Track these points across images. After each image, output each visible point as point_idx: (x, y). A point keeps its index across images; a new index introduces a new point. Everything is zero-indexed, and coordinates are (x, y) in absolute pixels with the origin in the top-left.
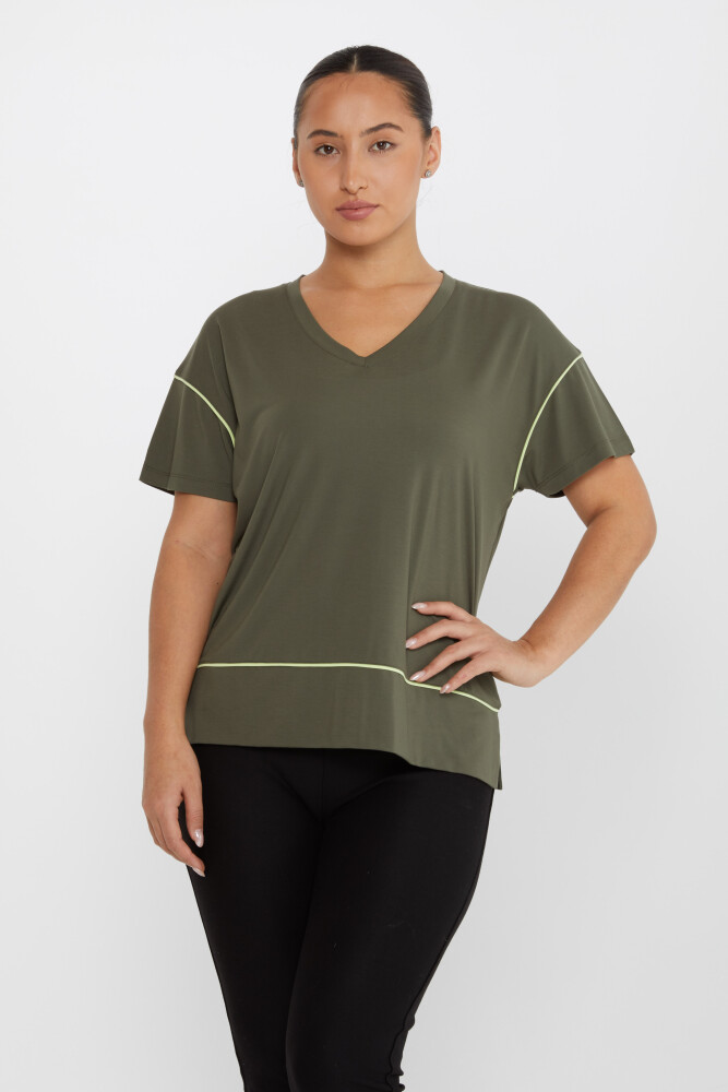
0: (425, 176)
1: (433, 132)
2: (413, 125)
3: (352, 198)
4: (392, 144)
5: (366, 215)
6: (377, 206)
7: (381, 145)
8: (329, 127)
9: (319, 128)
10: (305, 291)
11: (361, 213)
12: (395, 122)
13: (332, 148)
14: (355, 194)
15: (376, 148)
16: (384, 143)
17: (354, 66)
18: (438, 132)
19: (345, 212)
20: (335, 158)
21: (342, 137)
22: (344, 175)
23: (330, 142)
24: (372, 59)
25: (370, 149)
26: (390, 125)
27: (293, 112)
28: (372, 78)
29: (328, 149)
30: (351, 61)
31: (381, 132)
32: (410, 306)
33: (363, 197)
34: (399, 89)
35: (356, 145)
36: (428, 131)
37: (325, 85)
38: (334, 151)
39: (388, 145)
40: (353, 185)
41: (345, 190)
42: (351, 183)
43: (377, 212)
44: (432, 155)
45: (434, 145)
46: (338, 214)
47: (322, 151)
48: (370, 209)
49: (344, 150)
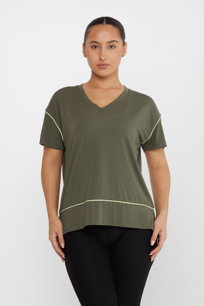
0: (122, 56)
1: (125, 44)
2: (120, 41)
3: (102, 62)
4: (114, 46)
5: (106, 68)
6: (109, 65)
7: (111, 47)
8: (97, 40)
9: (93, 40)
10: (84, 87)
11: (104, 67)
12: (116, 40)
13: (97, 47)
14: (103, 61)
15: (110, 47)
16: (112, 46)
17: (104, 23)
18: (127, 44)
19: (100, 66)
20: (97, 50)
21: (100, 43)
22: (100, 55)
23: (96, 45)
24: (110, 21)
25: (108, 48)
26: (115, 41)
27: (84, 35)
28: (110, 27)
29: (95, 47)
30: (103, 21)
31: (112, 43)
32: (116, 94)
33: (105, 62)
34: (117, 30)
35: (104, 46)
36: (124, 44)
37: (95, 28)
38: (97, 48)
39: (113, 47)
40: (103, 58)
41: (101, 59)
42: (102, 58)
43: (109, 66)
44: (125, 50)
45: (125, 47)
46: (97, 67)
47: (94, 47)
48: (107, 66)
49: (101, 47)
